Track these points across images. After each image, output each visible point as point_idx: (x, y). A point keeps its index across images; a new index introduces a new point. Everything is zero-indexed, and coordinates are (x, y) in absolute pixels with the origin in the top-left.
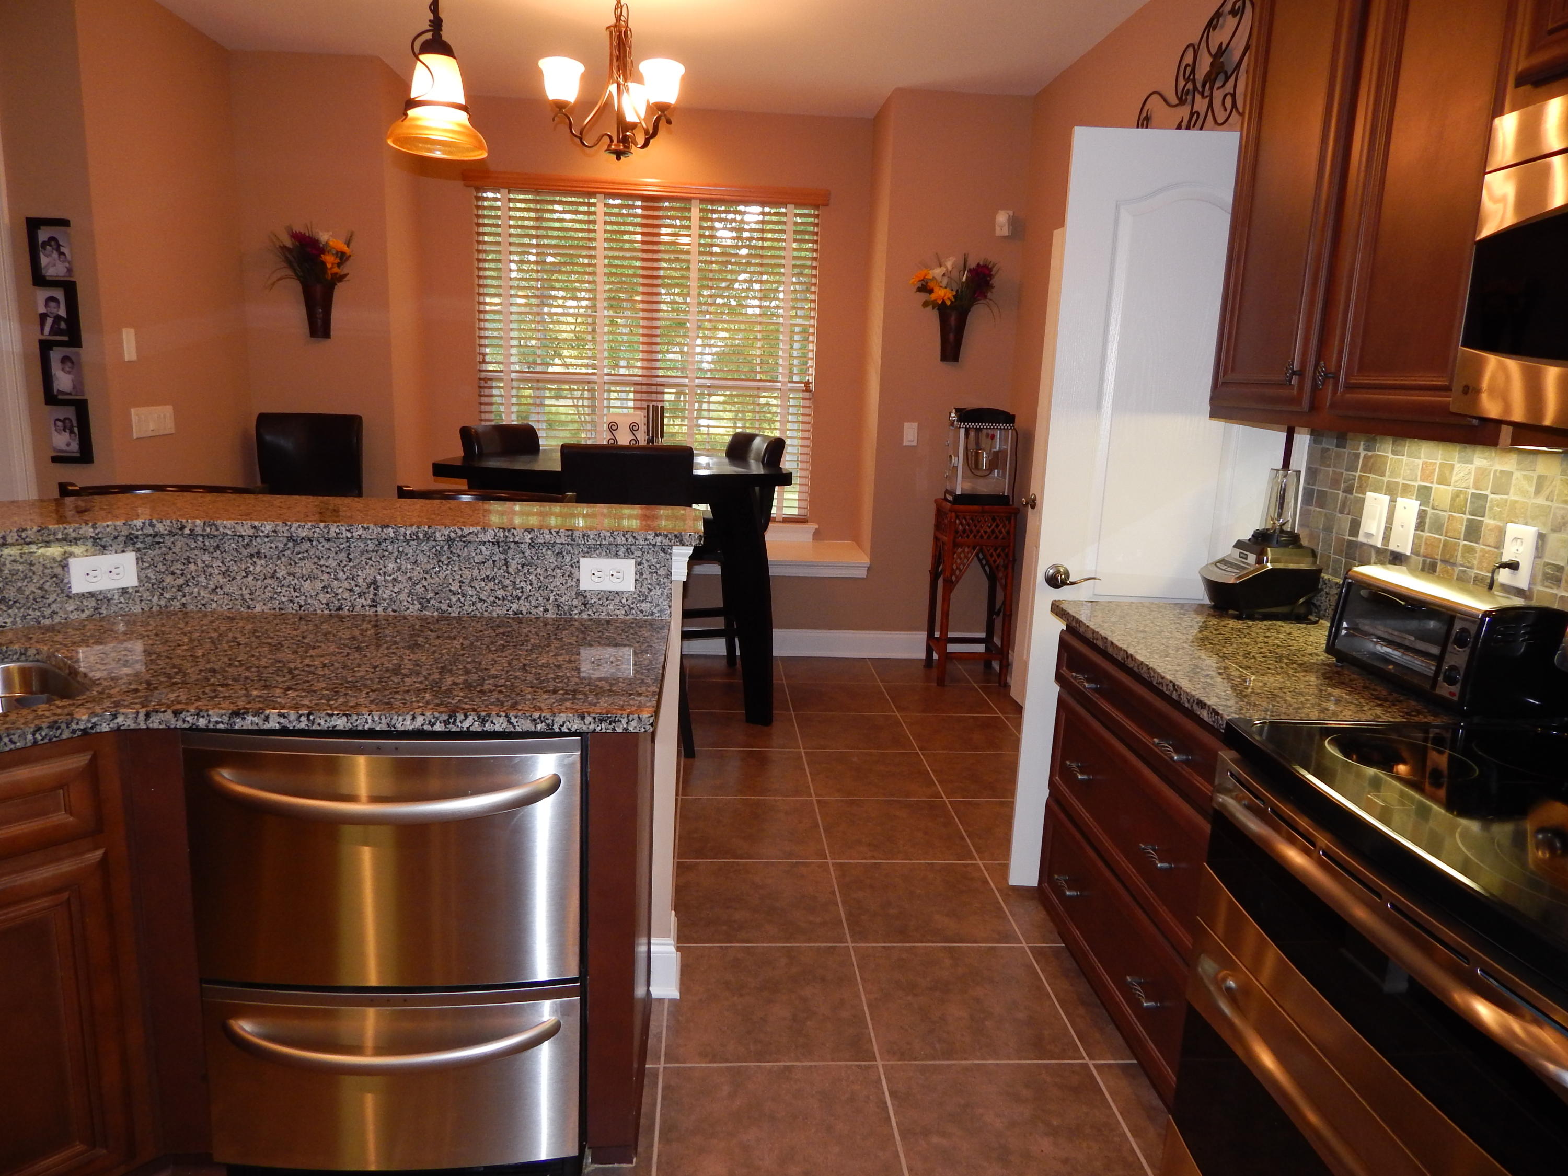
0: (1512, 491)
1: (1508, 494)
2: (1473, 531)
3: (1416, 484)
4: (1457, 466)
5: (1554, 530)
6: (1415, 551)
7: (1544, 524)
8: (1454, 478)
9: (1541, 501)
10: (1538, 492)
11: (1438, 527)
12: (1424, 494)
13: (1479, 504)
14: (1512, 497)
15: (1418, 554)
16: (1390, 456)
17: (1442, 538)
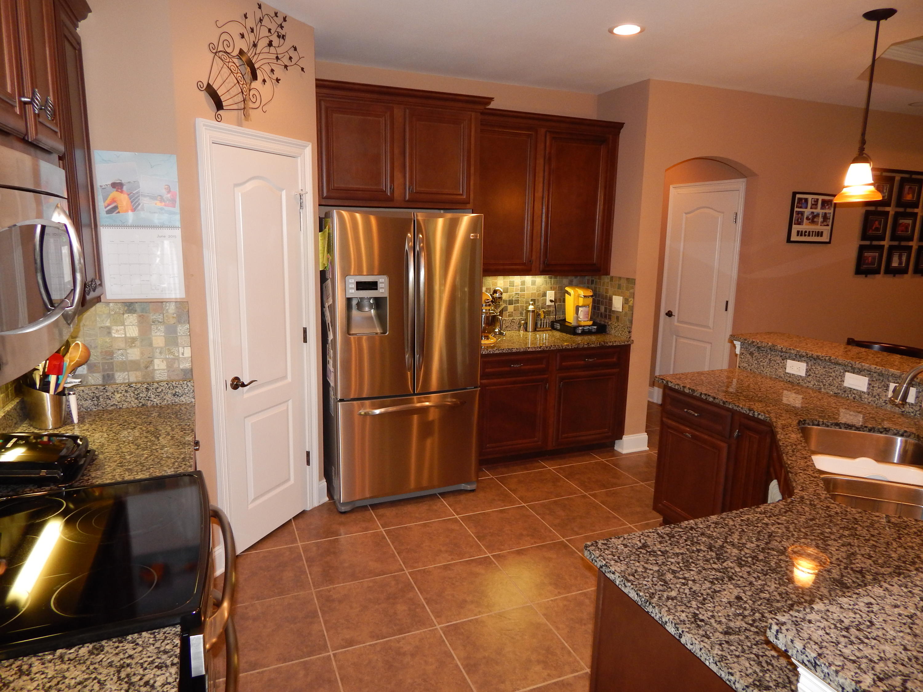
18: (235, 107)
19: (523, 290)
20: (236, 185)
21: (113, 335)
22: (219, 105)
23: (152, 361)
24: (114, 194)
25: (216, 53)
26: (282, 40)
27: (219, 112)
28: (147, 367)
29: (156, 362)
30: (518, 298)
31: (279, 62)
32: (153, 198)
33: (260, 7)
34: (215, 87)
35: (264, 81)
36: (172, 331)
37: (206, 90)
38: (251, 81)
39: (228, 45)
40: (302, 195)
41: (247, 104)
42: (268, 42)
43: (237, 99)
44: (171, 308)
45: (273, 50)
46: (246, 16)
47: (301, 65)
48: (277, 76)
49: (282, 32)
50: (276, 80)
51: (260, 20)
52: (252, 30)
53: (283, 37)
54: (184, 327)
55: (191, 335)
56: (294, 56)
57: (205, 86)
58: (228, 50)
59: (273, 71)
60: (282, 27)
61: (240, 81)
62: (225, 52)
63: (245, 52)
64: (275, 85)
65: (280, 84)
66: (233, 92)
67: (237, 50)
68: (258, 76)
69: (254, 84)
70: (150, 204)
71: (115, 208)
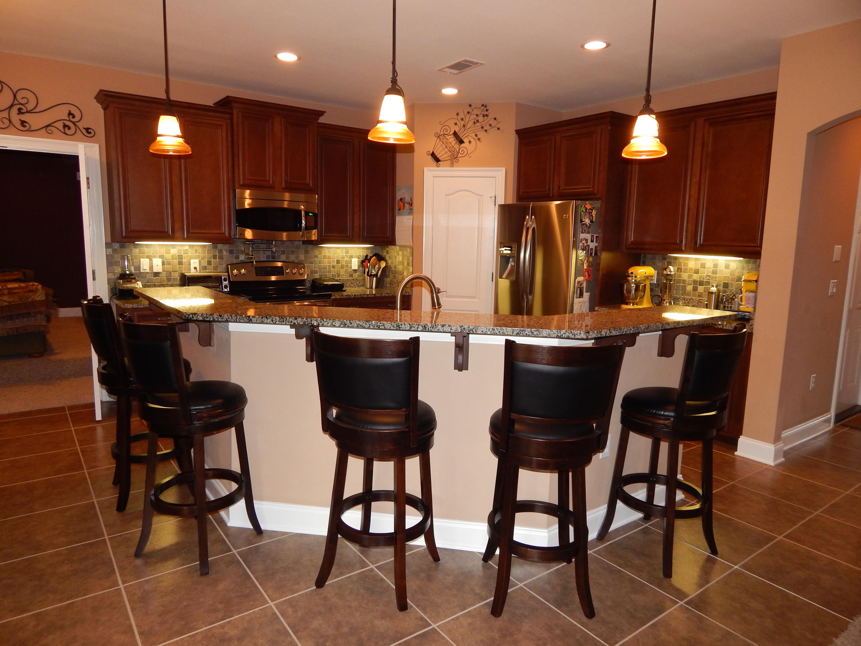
1: (188, 254)
2: (180, 263)
3: (158, 255)
5: (202, 259)
6: (163, 271)
7: (199, 259)
8: (171, 253)
9: (197, 254)
10: (196, 252)
11: (169, 264)
12: (161, 257)
13: (180, 257)
14: (189, 254)
15: (165, 271)
16: (146, 249)
17: (171, 266)
18: (449, 158)
19: (715, 272)
20: (447, 195)
21: (397, 259)
22: (437, 160)
24: (401, 203)
25: (438, 137)
26: (486, 118)
27: (438, 163)
28: (403, 274)
29: (405, 272)
30: (708, 279)
31: (483, 129)
32: (408, 204)
33: (470, 106)
34: (435, 153)
35: (470, 142)
36: (408, 259)
37: (431, 154)
38: (460, 144)
39: (447, 131)
40: (495, 197)
41: (457, 156)
42: (474, 121)
43: (446, 155)
44: (409, 250)
45: (478, 124)
46: (458, 114)
47: (498, 126)
48: (479, 137)
49: (486, 113)
50: (479, 139)
51: (468, 113)
52: (462, 119)
53: (487, 115)
54: (411, 258)
55: (413, 262)
56: (494, 123)
57: (431, 153)
58: (446, 133)
59: (476, 135)
60: (487, 110)
61: (448, 146)
62: (444, 135)
63: (457, 132)
64: (478, 142)
65: (481, 141)
66: (443, 152)
67: (452, 132)
68: (464, 141)
69: (463, 145)
70: (407, 206)
71: (400, 208)
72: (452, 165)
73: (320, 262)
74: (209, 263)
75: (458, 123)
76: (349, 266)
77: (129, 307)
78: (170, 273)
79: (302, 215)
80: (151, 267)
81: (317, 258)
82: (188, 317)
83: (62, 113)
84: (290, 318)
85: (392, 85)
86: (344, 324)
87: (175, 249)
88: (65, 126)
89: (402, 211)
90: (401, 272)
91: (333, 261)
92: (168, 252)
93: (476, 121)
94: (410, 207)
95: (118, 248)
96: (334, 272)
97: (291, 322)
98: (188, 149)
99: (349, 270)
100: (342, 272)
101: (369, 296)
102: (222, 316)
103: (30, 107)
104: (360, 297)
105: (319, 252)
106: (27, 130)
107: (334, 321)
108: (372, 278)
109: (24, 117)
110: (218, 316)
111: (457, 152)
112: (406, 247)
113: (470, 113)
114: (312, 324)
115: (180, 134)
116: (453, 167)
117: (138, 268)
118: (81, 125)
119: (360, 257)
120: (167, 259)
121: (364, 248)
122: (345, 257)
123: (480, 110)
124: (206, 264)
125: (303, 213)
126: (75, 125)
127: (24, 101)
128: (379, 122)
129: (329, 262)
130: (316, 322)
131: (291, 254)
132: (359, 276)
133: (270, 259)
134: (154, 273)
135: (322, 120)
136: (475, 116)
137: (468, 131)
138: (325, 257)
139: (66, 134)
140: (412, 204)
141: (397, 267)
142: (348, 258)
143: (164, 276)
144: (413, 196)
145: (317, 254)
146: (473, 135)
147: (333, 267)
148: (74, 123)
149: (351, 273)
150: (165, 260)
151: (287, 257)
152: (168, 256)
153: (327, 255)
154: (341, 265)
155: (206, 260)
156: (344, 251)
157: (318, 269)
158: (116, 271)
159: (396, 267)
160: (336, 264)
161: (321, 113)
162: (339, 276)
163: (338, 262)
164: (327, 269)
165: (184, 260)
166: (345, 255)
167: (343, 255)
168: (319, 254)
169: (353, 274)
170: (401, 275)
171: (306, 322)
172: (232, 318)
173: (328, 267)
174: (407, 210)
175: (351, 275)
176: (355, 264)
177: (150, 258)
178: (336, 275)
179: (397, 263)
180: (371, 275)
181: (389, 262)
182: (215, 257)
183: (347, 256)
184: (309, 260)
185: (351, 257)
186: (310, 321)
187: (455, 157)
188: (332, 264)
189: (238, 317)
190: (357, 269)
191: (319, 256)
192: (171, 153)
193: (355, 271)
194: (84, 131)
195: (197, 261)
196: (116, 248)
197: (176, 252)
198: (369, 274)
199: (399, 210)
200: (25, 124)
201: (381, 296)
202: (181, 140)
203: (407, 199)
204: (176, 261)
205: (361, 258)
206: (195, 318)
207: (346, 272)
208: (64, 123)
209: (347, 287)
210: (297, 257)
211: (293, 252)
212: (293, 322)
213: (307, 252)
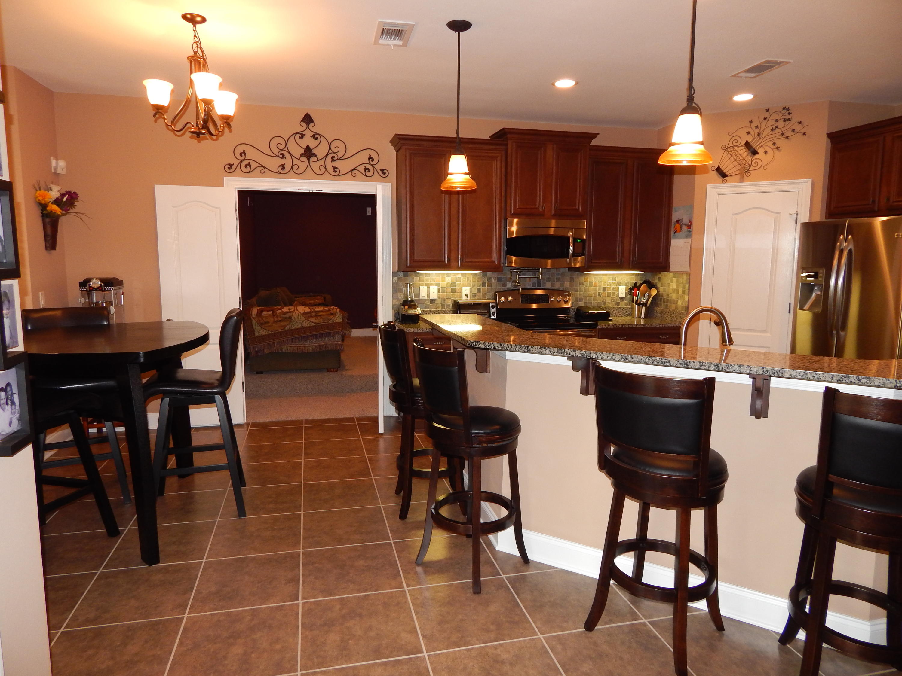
0: (461, 281)
2: (454, 291)
3: (435, 283)
4: (446, 278)
5: (473, 287)
7: (470, 286)
8: (446, 281)
9: (468, 282)
10: (468, 280)
11: (444, 291)
12: (438, 285)
13: (454, 285)
14: (462, 282)
15: (440, 298)
16: (424, 277)
17: (446, 293)
18: (738, 172)
20: (734, 214)
21: (670, 287)
22: (724, 175)
23: (678, 301)
24: (677, 225)
25: (726, 149)
26: (787, 122)
27: (725, 178)
28: (676, 303)
29: (679, 301)
31: (784, 136)
32: (686, 225)
33: (768, 110)
34: (721, 167)
35: (766, 152)
36: (684, 287)
37: (716, 170)
38: (752, 155)
39: (737, 142)
40: (797, 214)
41: (749, 169)
42: (772, 128)
43: (735, 169)
44: (685, 276)
45: (778, 131)
46: (751, 122)
47: (803, 131)
48: (778, 145)
49: (788, 117)
50: (777, 148)
51: (765, 119)
52: (757, 127)
53: (789, 120)
54: (687, 286)
55: (689, 290)
56: (798, 128)
57: (716, 168)
58: (736, 145)
59: (774, 144)
60: (789, 114)
61: (737, 159)
62: (733, 146)
63: (749, 141)
64: (776, 151)
65: (781, 150)
66: (732, 166)
67: (744, 142)
68: (758, 151)
69: (756, 156)
70: (685, 228)
71: (676, 231)
72: (742, 180)
73: (585, 290)
74: (479, 290)
75: (752, 132)
76: (616, 293)
77: (410, 332)
78: (444, 300)
79: (571, 241)
80: (429, 294)
81: (582, 285)
82: (472, 344)
83: (363, 158)
84: (568, 350)
85: (688, 104)
86: (624, 358)
87: (449, 278)
88: (366, 169)
89: (678, 234)
90: (674, 300)
91: (599, 289)
92: (443, 281)
93: (774, 127)
94: (689, 229)
95: (402, 277)
96: (599, 300)
97: (570, 354)
98: (474, 185)
99: (616, 298)
100: (608, 300)
101: (638, 326)
102: (503, 345)
103: (340, 154)
104: (628, 327)
105: (585, 279)
106: (337, 175)
107: (614, 355)
108: (641, 307)
109: (335, 164)
110: (499, 345)
111: (749, 165)
112: (681, 273)
113: (767, 120)
114: (590, 357)
115: (467, 171)
116: (743, 182)
117: (418, 295)
118: (378, 167)
119: (628, 284)
120: (442, 286)
121: (633, 275)
122: (612, 285)
123: (781, 115)
124: (476, 292)
125: (571, 239)
126: (373, 167)
127: (335, 150)
128: (671, 145)
129: (595, 290)
130: (595, 354)
131: (557, 281)
132: (626, 304)
133: (536, 286)
134: (431, 299)
135: (594, 142)
136: (773, 122)
137: (765, 139)
138: (591, 284)
139: (366, 176)
140: (691, 226)
141: (670, 296)
142: (615, 286)
143: (438, 302)
144: (692, 217)
145: (583, 282)
146: (770, 144)
147: (599, 295)
148: (372, 166)
149: (618, 301)
150: (441, 288)
151: (552, 285)
152: (443, 284)
153: (593, 282)
154: (607, 293)
155: (476, 287)
156: (611, 277)
157: (583, 297)
158: (399, 298)
159: (668, 295)
160: (602, 292)
161: (594, 136)
162: (604, 303)
163: (604, 289)
164: (593, 297)
165: (456, 288)
166: (612, 282)
167: (609, 283)
168: (585, 281)
169: (619, 302)
170: (674, 304)
171: (584, 354)
172: (512, 347)
173: (593, 295)
174: (685, 232)
175: (618, 304)
176: (622, 291)
177: (428, 286)
178: (601, 303)
179: (670, 291)
180: (640, 303)
181: (661, 289)
182: (484, 285)
183: (615, 283)
184: (574, 287)
185: (619, 284)
186: (588, 354)
187: (746, 171)
188: (597, 292)
189: (518, 347)
190: (624, 296)
191: (585, 283)
192: (459, 189)
193: (622, 299)
194: (380, 172)
195: (468, 288)
196: (400, 276)
197: (451, 280)
198: (638, 303)
199: (675, 233)
200: (336, 170)
201: (651, 326)
202: (468, 177)
203: (686, 221)
204: (450, 289)
205: (629, 286)
206: (477, 346)
207: (612, 300)
208: (365, 166)
209: (613, 316)
210: (562, 285)
211: (558, 280)
212: (571, 354)
213: (572, 279)
